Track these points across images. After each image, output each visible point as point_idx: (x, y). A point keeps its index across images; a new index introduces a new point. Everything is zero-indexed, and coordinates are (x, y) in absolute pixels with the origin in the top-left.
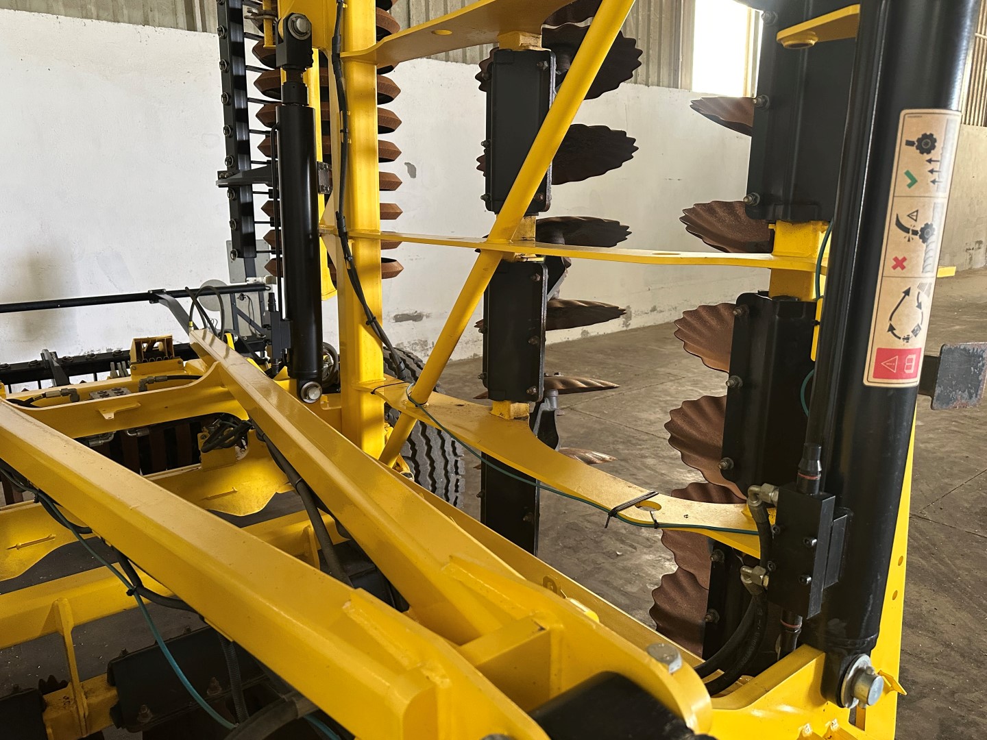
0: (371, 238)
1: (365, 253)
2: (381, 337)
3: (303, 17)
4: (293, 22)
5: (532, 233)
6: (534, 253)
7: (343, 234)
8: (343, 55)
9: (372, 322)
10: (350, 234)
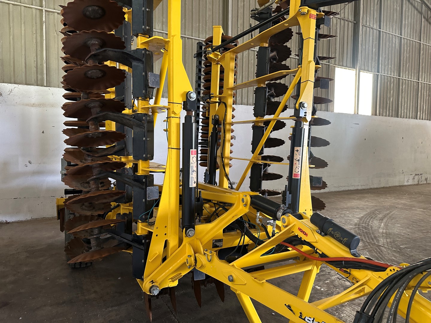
0: (228, 158)
1: (226, 161)
2: (228, 179)
3: (218, 115)
4: (216, 117)
5: (261, 158)
6: (261, 162)
7: (222, 157)
8: (225, 123)
9: (227, 176)
10: (224, 157)
